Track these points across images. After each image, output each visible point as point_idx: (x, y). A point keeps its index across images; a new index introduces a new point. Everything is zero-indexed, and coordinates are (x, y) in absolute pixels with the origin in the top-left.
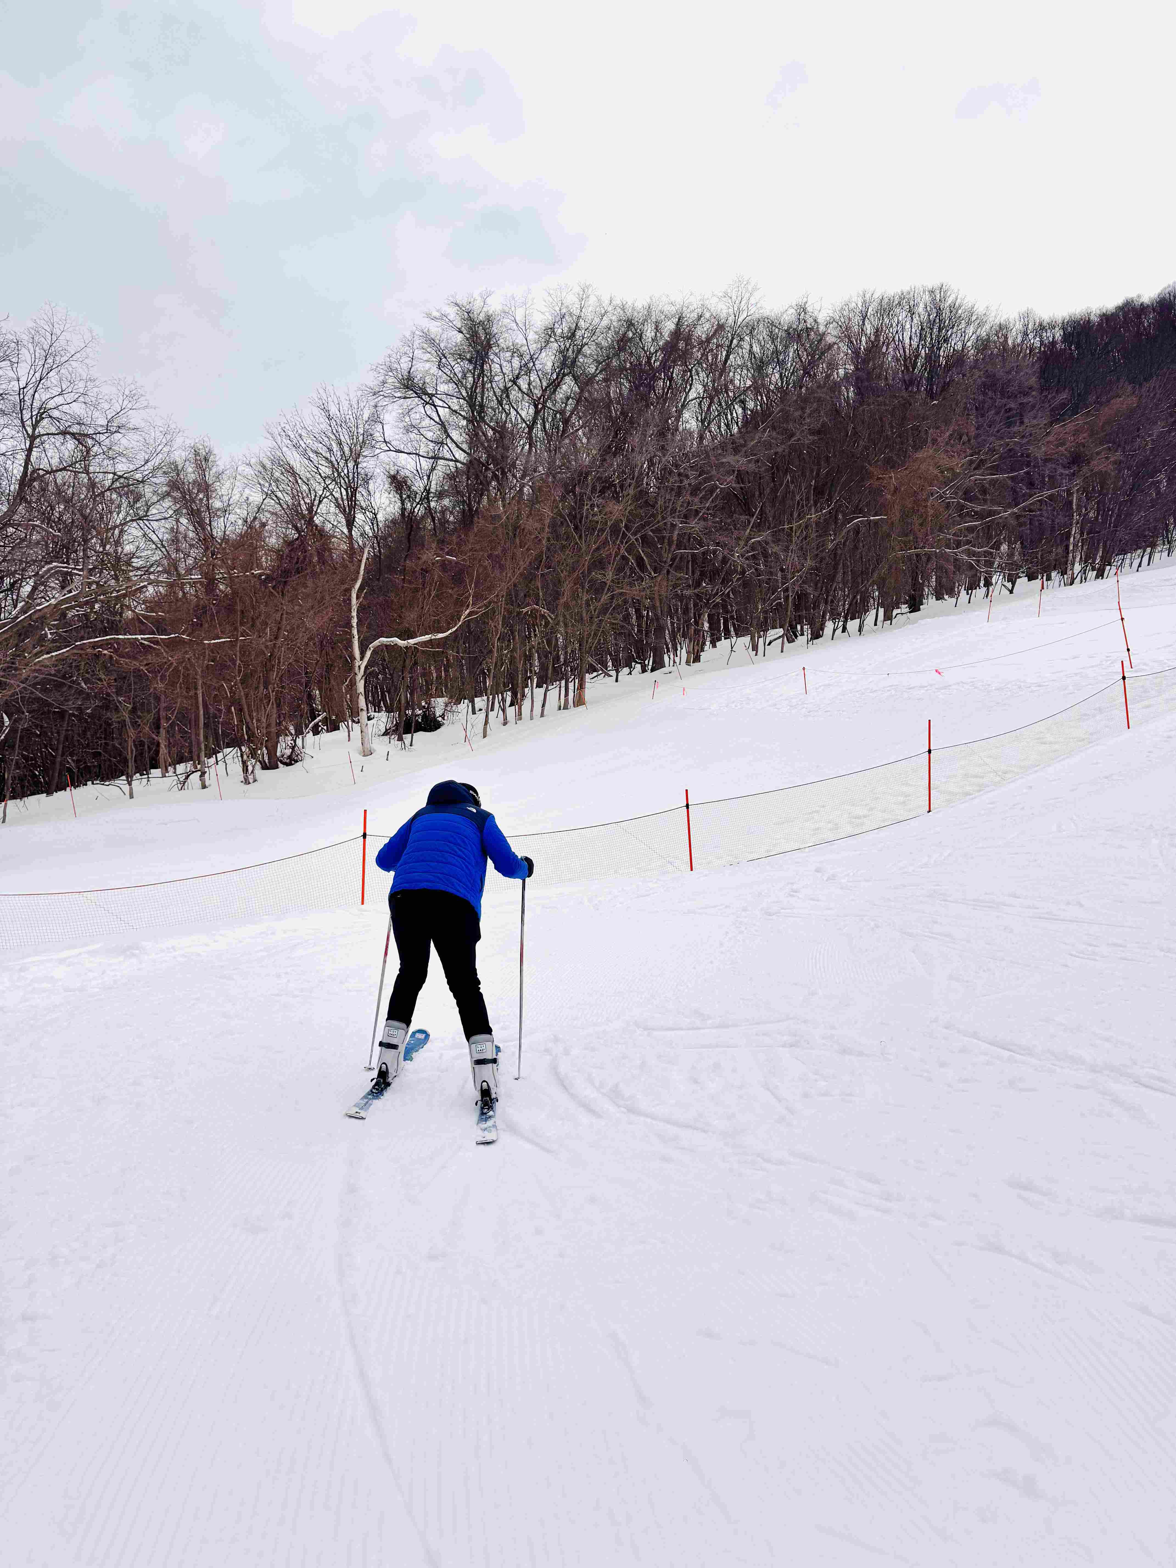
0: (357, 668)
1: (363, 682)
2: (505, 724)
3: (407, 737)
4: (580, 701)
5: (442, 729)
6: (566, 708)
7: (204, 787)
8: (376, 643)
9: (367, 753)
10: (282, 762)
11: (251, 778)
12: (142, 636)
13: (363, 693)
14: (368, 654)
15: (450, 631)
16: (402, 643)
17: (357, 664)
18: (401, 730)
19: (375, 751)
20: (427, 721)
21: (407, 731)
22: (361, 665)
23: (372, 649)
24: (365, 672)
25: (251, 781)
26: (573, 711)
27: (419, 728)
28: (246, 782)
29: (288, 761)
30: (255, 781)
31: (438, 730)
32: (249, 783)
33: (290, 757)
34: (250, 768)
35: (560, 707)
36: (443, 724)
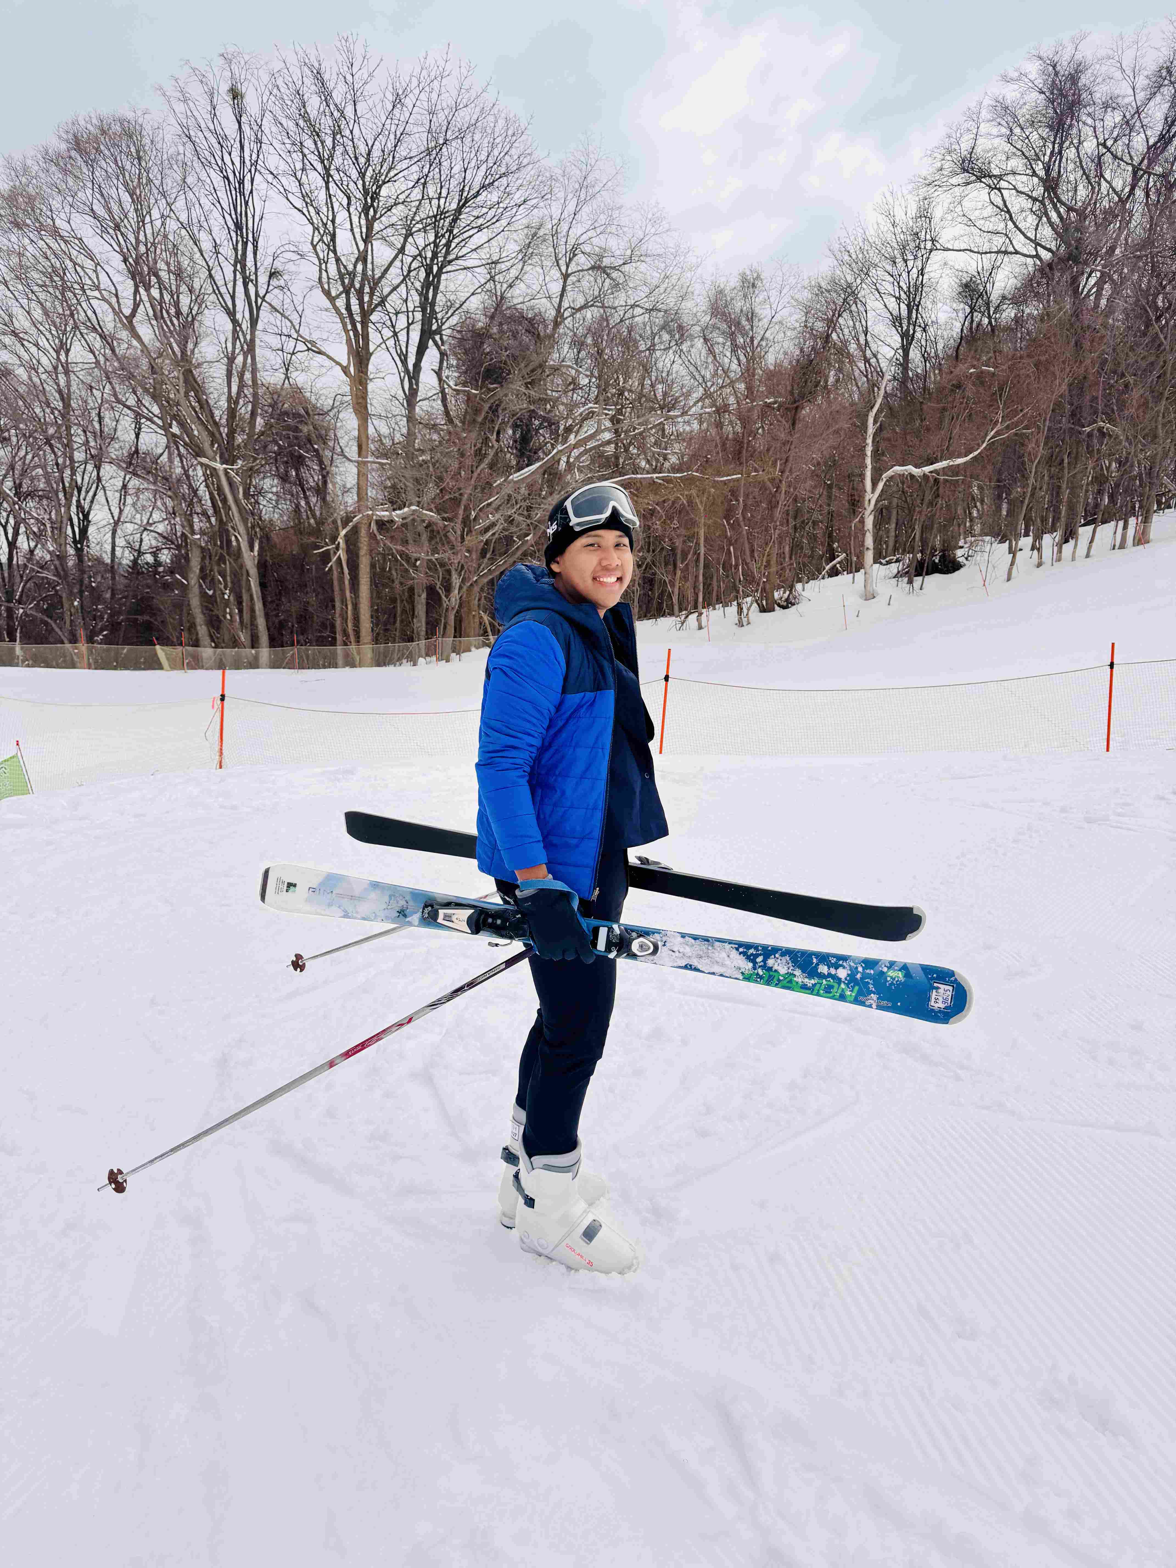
0: (867, 502)
1: (872, 517)
2: (1039, 565)
3: (918, 580)
4: (1141, 539)
5: (962, 570)
6: (1122, 546)
7: (700, 628)
8: (890, 473)
9: (870, 596)
10: (779, 605)
11: (745, 620)
12: (657, 475)
13: (871, 530)
14: (880, 486)
15: (971, 456)
16: (916, 471)
17: (867, 498)
18: (913, 572)
19: (878, 594)
20: (945, 561)
21: (919, 574)
22: (871, 497)
23: (885, 480)
24: (876, 505)
25: (745, 624)
26: (1131, 550)
27: (935, 569)
28: (740, 624)
29: (785, 604)
30: (749, 623)
31: (957, 573)
32: (743, 626)
33: (787, 600)
34: (745, 610)
35: (1114, 546)
36: (965, 565)
